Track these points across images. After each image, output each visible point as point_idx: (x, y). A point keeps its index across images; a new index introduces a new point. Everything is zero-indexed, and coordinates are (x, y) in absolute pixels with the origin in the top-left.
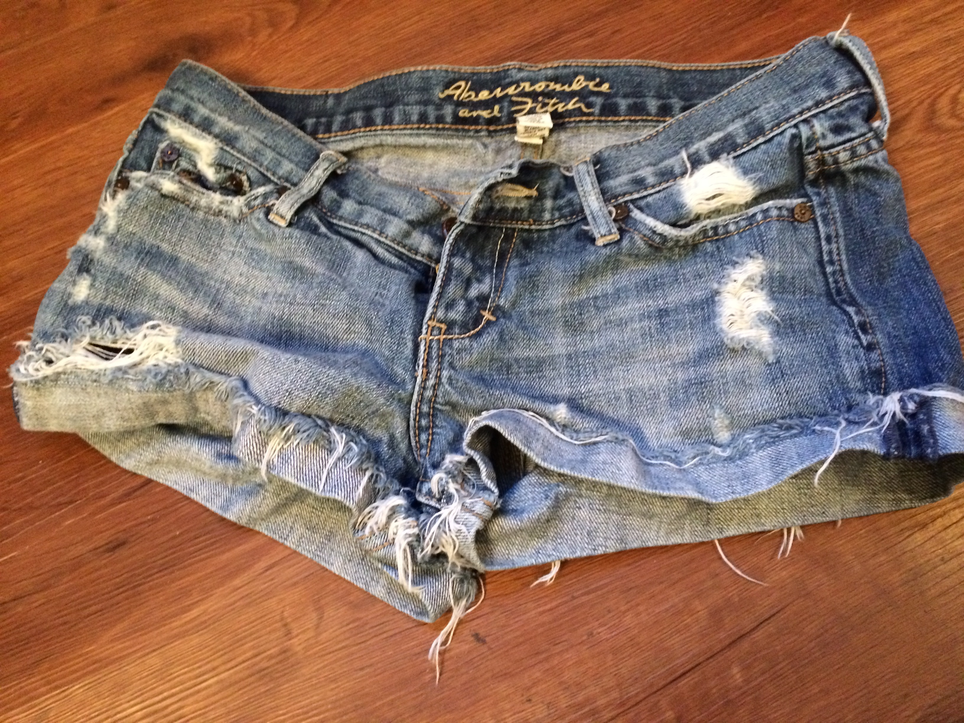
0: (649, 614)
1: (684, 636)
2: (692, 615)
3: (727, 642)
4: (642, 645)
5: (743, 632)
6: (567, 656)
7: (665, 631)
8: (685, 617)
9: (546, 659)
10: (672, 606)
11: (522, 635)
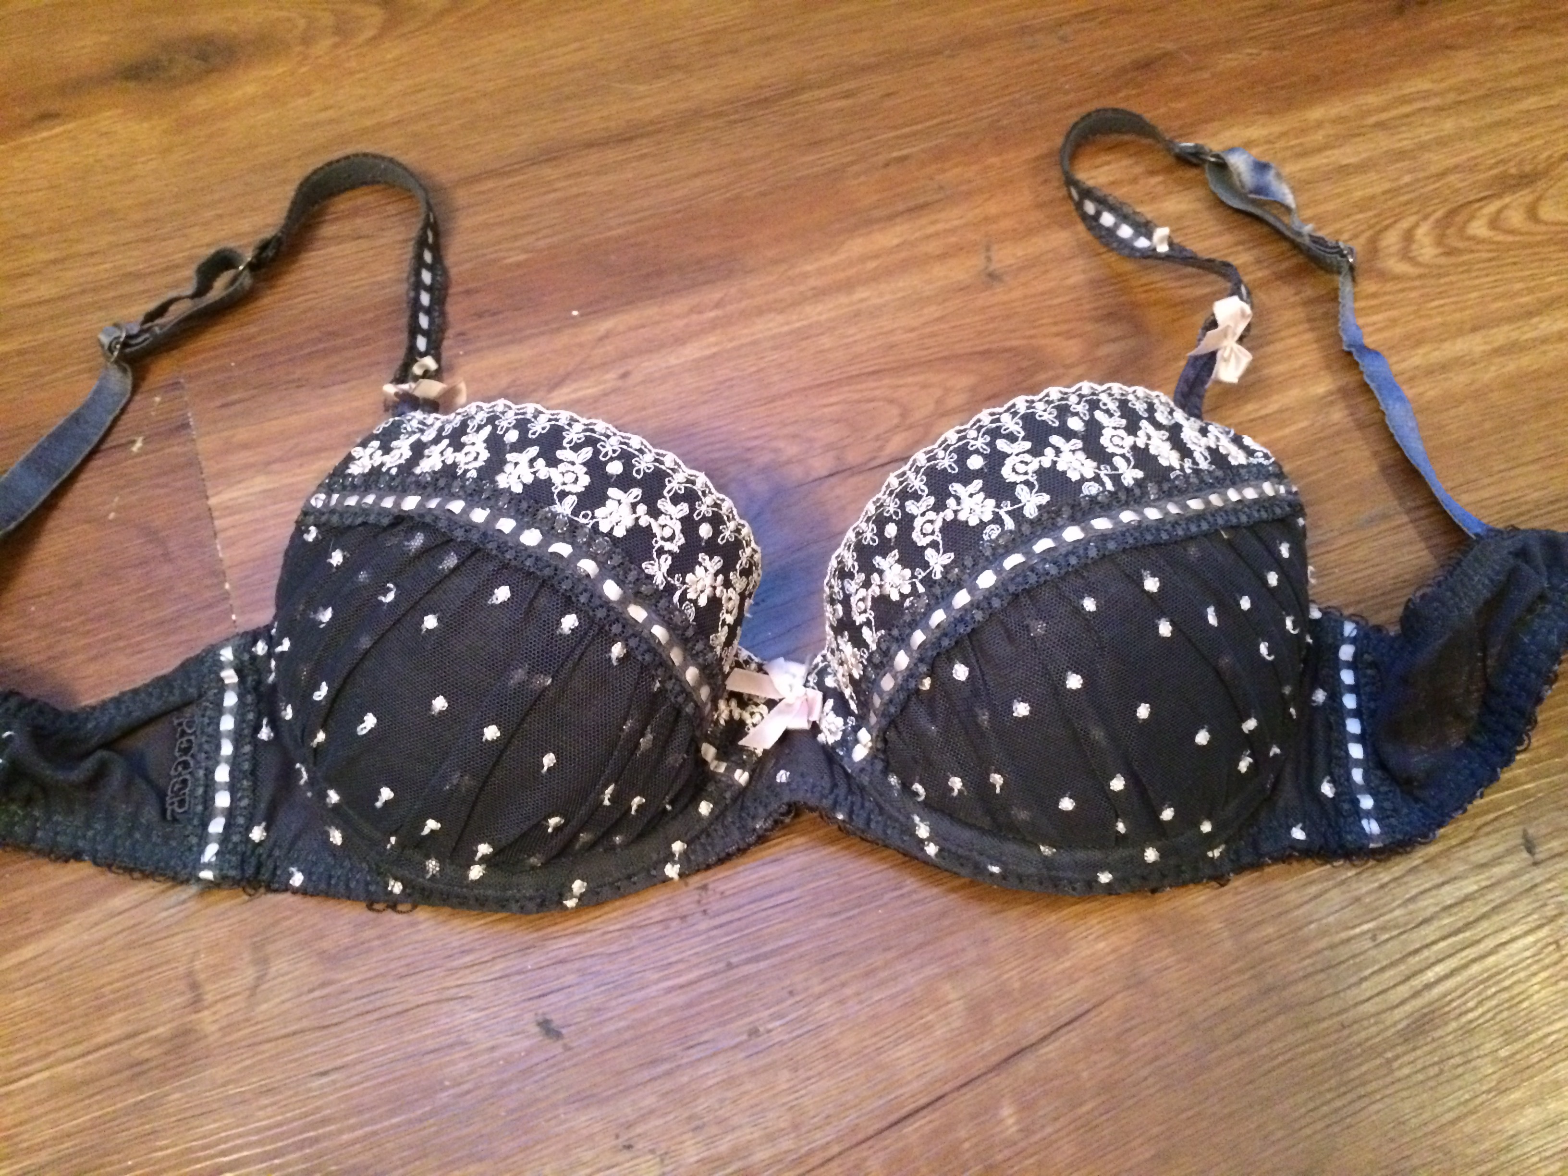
0: (861, 1002)
1: (920, 1045)
2: (938, 1008)
3: (995, 1059)
4: (843, 1056)
5: (1025, 1043)
6: (705, 1069)
7: (888, 1033)
8: (925, 1011)
9: (668, 1073)
10: (904, 991)
11: (629, 1028)
